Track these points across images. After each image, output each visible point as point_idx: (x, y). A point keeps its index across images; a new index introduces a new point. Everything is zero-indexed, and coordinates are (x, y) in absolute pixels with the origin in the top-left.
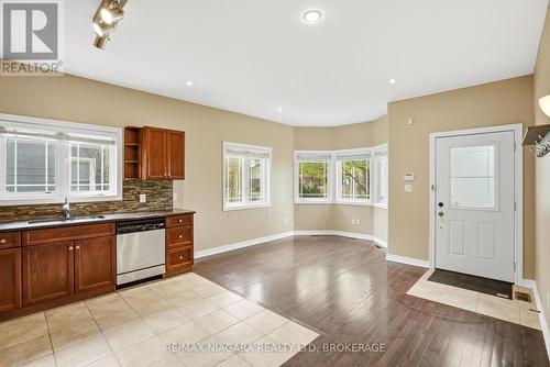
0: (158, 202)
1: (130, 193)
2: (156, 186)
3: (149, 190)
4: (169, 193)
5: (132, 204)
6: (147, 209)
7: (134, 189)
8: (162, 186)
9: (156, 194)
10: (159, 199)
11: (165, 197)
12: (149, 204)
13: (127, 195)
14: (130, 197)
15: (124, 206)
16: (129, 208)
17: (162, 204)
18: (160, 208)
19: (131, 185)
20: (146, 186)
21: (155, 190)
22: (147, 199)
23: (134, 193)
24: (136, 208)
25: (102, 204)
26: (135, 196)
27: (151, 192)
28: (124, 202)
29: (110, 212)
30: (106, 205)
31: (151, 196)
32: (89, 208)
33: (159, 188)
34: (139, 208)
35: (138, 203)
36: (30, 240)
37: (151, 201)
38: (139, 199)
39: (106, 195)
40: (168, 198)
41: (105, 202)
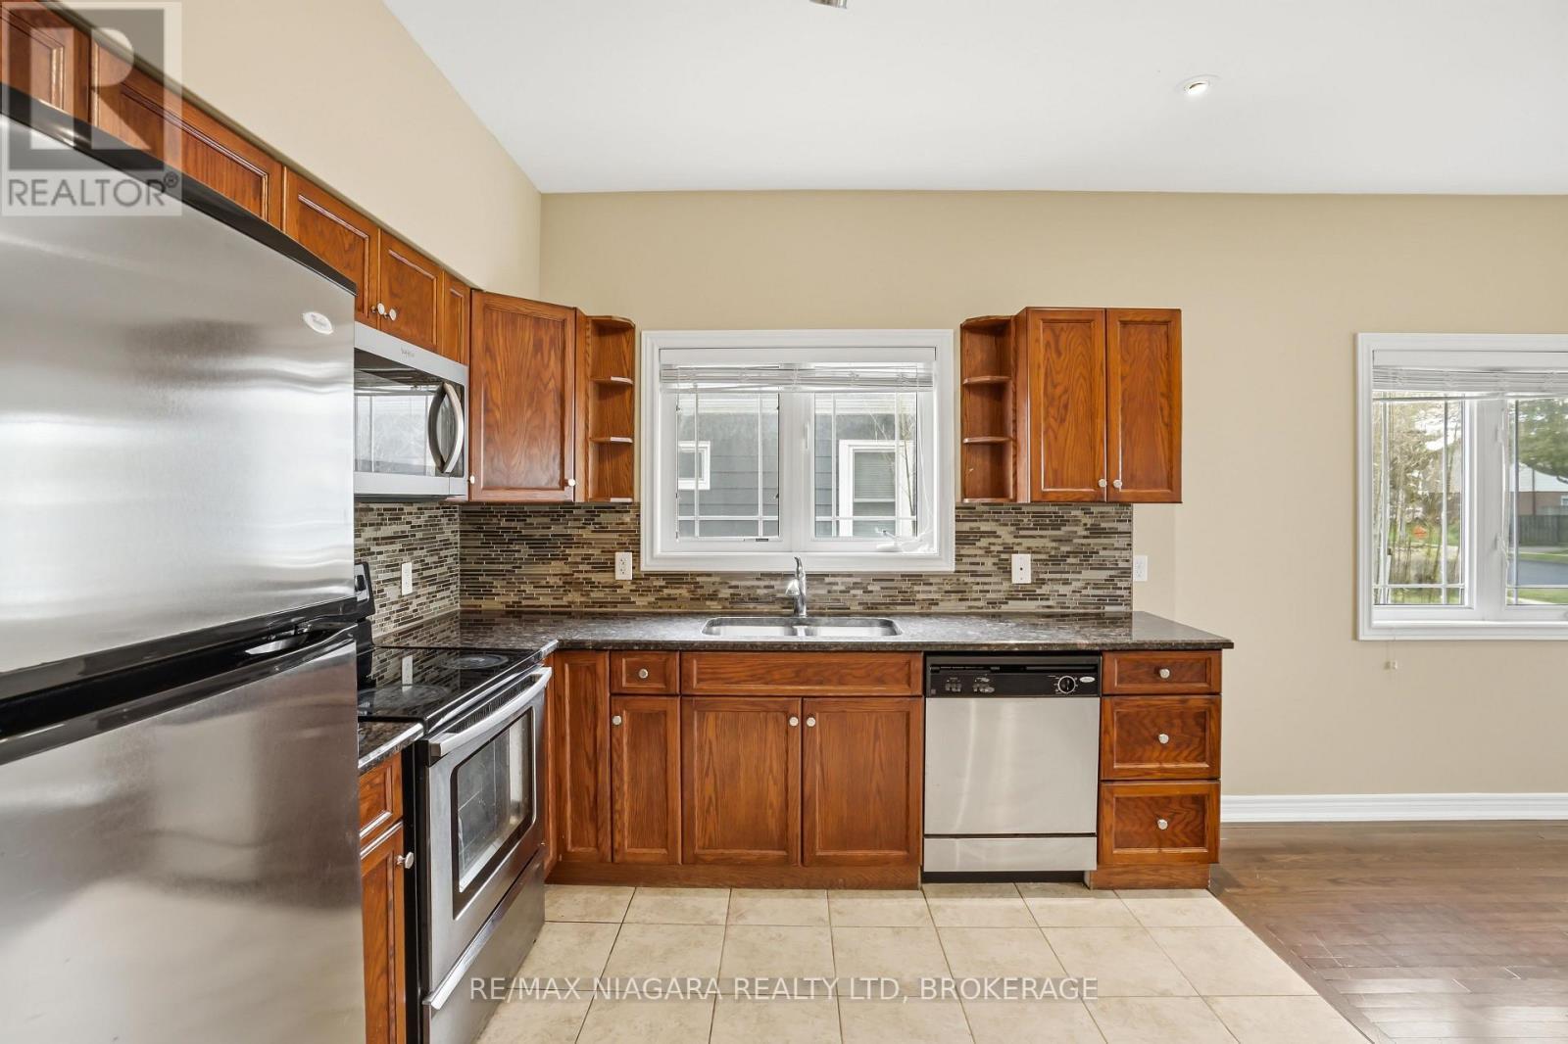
0: (1075, 587)
1: (980, 548)
2: (1070, 526)
3: (1044, 541)
4: (1117, 554)
5: (986, 587)
6: (1038, 607)
7: (993, 534)
8: (1092, 525)
9: (1068, 554)
10: (1080, 573)
11: (1101, 567)
12: (1045, 590)
13: (969, 556)
14: (978, 564)
15: (961, 593)
16: (975, 600)
17: (1089, 591)
18: (1084, 608)
19: (984, 520)
20: (1031, 526)
21: (1066, 541)
22: (1035, 573)
23: (993, 548)
24: (1000, 603)
25: (893, 580)
26: (996, 560)
27: (1052, 548)
28: (958, 580)
29: (916, 609)
30: (904, 586)
31: (1049, 561)
32: (859, 592)
33: (1081, 531)
34: (1007, 603)
35: (1005, 586)
36: (699, 680)
37: (1052, 580)
38: (1010, 572)
39: (904, 553)
40: (1113, 573)
41: (902, 576)
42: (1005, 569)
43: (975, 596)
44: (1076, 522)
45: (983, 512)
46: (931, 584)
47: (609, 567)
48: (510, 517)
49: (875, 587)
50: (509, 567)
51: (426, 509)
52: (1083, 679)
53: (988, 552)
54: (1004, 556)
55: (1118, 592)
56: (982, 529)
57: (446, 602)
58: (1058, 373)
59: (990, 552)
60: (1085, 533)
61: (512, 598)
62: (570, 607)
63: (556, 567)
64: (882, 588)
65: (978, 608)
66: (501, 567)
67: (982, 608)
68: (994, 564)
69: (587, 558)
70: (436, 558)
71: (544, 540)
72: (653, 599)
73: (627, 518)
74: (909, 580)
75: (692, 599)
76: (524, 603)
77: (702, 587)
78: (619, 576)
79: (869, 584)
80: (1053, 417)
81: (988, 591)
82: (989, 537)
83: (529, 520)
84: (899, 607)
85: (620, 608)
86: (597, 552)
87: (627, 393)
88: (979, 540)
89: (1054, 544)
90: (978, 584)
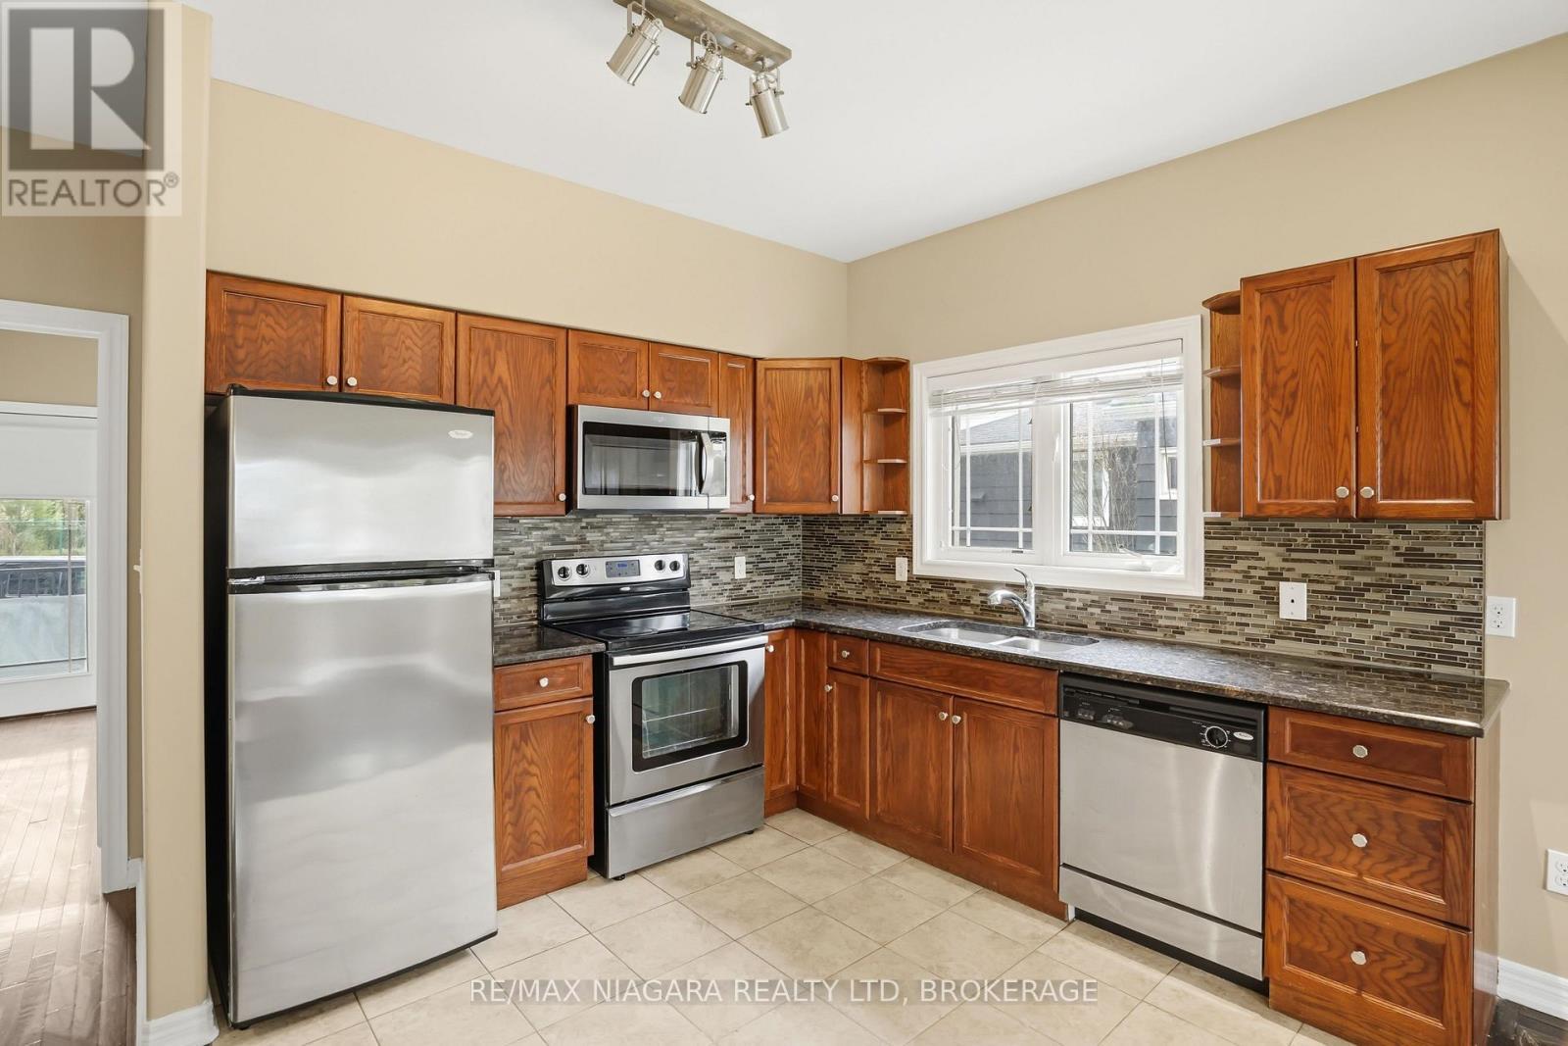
0: (1378, 633)
1: (1236, 571)
2: (1368, 549)
3: (1331, 568)
4: (1455, 592)
5: (1244, 620)
6: (1319, 652)
7: (1254, 555)
8: (1407, 549)
9: (1367, 587)
10: (1388, 613)
11: (1426, 608)
12: (1329, 630)
13: (1222, 580)
14: (1234, 590)
15: (1213, 624)
16: (1230, 633)
17: (1404, 641)
18: (1394, 662)
19: (1242, 539)
20: (1309, 547)
21: (1363, 569)
22: (1312, 607)
23: (1253, 573)
24: (1263, 641)
25: (1132, 601)
26: (1258, 588)
27: (1341, 577)
28: (1208, 607)
29: (1158, 635)
30: (1146, 608)
31: (1337, 594)
32: (1097, 611)
33: (1388, 557)
34: (1273, 642)
35: (1270, 621)
36: (882, 666)
37: (1340, 619)
38: (1278, 604)
39: (1154, 573)
40: (1447, 618)
41: (1143, 597)
42: (1271, 599)
43: (1229, 628)
44: (1381, 544)
45: (1240, 529)
46: (1176, 609)
47: (891, 569)
48: (831, 525)
49: (1114, 607)
50: (830, 565)
51: (763, 518)
52: (1237, 735)
53: (1247, 577)
54: (1268, 583)
55: (1456, 647)
56: (1239, 549)
57: (786, 588)
58: (1282, 353)
59: (1251, 577)
60: (1398, 560)
61: (832, 590)
62: (866, 601)
63: (858, 567)
64: (1120, 609)
65: (1234, 643)
66: (825, 565)
67: (1239, 644)
68: (1255, 592)
69: (878, 560)
70: (774, 555)
71: (851, 543)
72: (922, 600)
73: (904, 528)
74: (1150, 603)
75: (951, 603)
76: (839, 594)
77: (958, 593)
78: (898, 578)
79: (1106, 603)
80: (1275, 410)
81: (1248, 625)
82: (1248, 559)
83: (842, 529)
84: (1138, 632)
85: (899, 606)
86: (883, 556)
87: (903, 419)
88: (1235, 562)
89: (1345, 573)
90: (1234, 614)
